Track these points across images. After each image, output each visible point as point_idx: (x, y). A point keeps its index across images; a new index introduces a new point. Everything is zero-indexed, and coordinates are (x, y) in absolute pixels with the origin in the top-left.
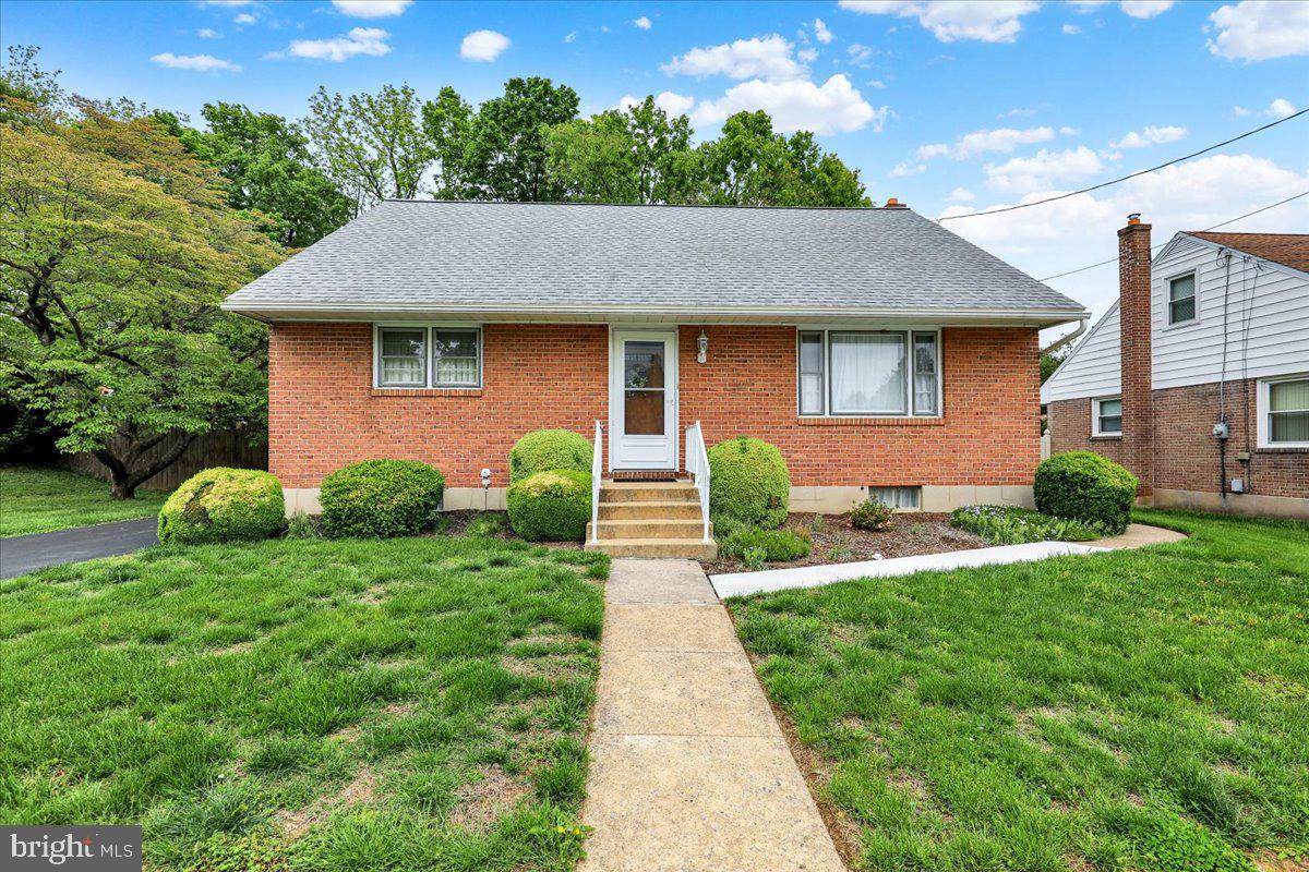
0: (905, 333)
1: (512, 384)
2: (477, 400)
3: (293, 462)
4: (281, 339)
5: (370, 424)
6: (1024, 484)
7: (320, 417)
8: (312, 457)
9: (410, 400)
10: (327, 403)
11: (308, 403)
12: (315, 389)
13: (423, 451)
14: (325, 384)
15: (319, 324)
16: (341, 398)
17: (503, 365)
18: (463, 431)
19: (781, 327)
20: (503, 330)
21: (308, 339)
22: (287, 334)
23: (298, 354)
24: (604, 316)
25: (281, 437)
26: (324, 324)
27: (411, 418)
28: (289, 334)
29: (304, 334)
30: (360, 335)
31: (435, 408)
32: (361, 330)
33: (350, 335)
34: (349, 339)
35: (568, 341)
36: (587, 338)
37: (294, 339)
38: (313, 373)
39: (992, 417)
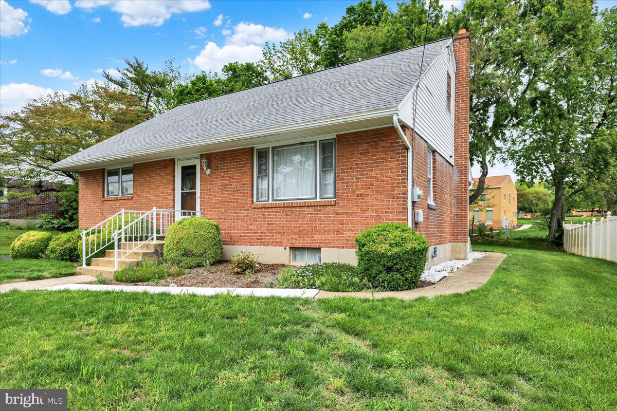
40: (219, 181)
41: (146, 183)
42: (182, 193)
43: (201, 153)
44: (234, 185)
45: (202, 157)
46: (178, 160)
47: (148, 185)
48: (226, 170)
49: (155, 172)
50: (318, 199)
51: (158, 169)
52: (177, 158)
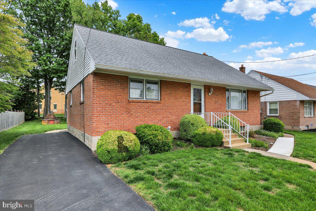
0: (241, 90)
1: (169, 99)
2: (160, 104)
3: (102, 126)
4: (97, 79)
5: (128, 111)
6: (258, 125)
7: (112, 109)
8: (109, 124)
9: (141, 104)
10: (114, 104)
11: (107, 104)
12: (110, 98)
13: (144, 121)
14: (113, 97)
15: (111, 75)
16: (119, 102)
17: (166, 93)
18: (156, 114)
19: (223, 87)
20: (166, 83)
21: (107, 80)
22: (99, 77)
23: (103, 85)
24: (190, 80)
25: (97, 117)
26: (113, 75)
27: (141, 109)
28: (100, 77)
29: (106, 78)
30: (125, 80)
31: (148, 106)
32: (125, 78)
33: (122, 80)
34: (121, 81)
35: (182, 87)
36: (186, 87)
37: (102, 80)
38: (109, 93)
39: (254, 110)
40: (214, 99)
41: (172, 94)
42: (194, 103)
43: (205, 84)
44: (220, 102)
45: (205, 86)
46: (192, 85)
47: (174, 95)
48: (217, 95)
49: (179, 88)
50: (242, 110)
51: (181, 87)
52: (191, 83)
